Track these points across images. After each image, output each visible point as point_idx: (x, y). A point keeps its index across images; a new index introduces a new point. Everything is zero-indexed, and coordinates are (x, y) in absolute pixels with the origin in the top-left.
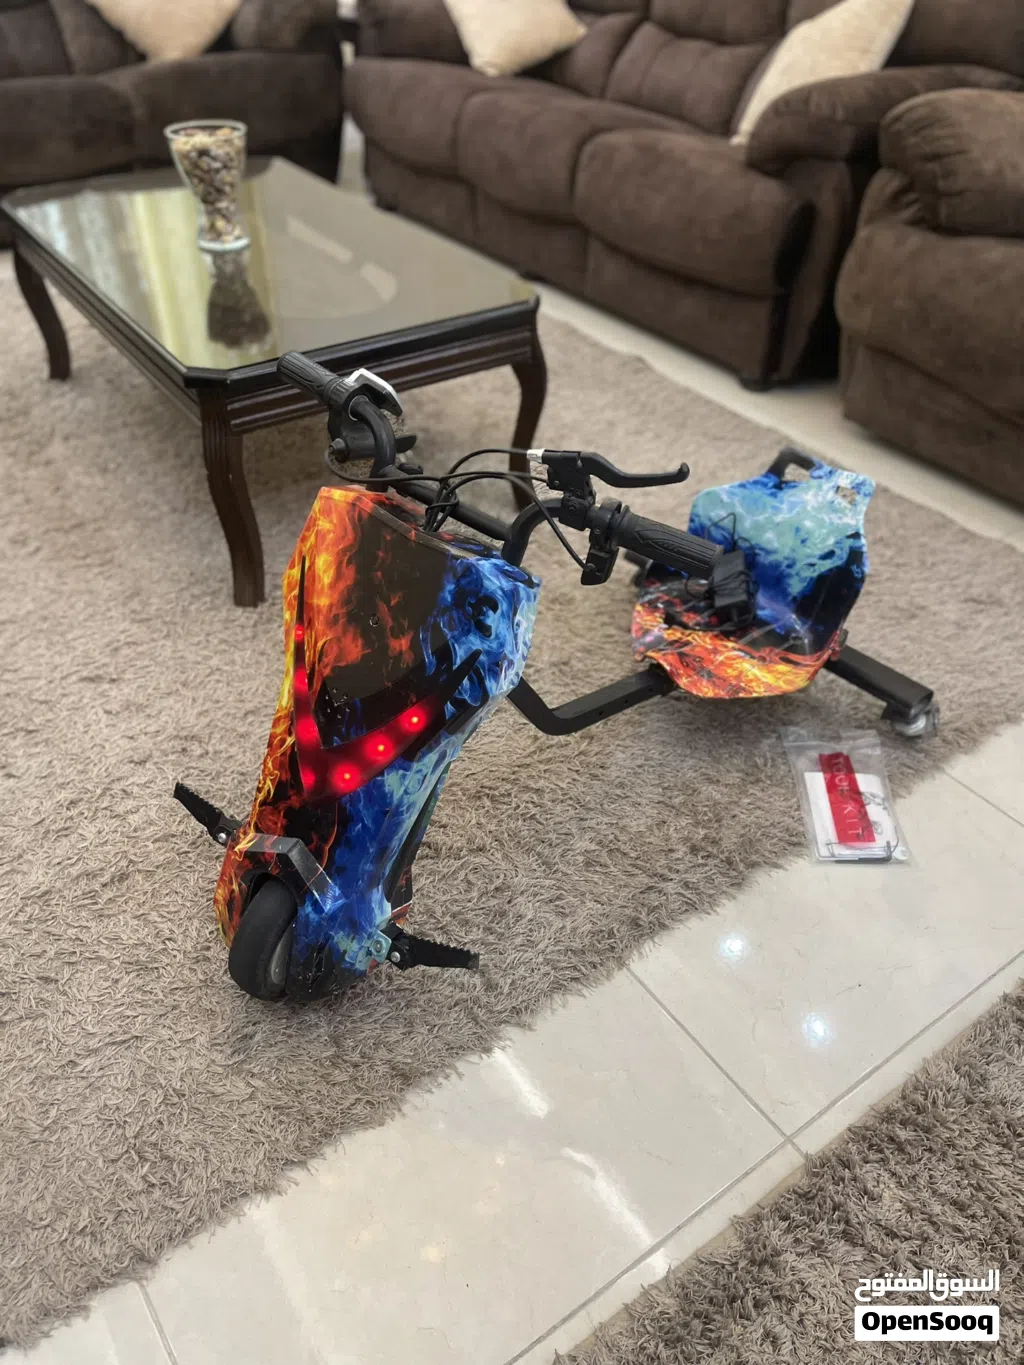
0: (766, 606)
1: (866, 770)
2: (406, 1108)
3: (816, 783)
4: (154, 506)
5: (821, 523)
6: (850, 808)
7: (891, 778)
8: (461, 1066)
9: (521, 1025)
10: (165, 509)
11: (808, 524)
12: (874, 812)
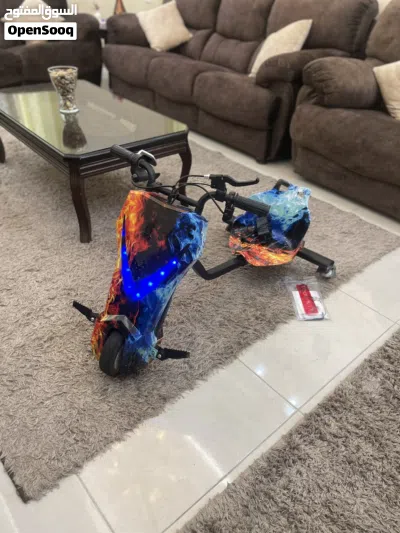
0: (275, 235)
1: (313, 290)
2: (166, 410)
3: (296, 295)
4: (44, 208)
5: (293, 205)
6: (309, 302)
7: (322, 292)
8: (184, 394)
9: (203, 380)
10: (49, 209)
11: (288, 206)
12: (317, 303)
